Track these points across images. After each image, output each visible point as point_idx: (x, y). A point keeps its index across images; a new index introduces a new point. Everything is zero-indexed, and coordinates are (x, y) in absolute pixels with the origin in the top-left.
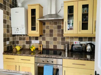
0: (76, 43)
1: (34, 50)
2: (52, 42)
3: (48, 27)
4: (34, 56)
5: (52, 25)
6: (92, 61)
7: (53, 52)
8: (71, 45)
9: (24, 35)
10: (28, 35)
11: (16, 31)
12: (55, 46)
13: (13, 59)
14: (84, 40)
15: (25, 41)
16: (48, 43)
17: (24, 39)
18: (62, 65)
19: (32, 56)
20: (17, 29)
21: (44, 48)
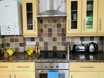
0: (78, 43)
1: (32, 53)
2: (51, 43)
3: (46, 26)
4: (35, 62)
5: (51, 23)
6: (101, 62)
7: (52, 54)
8: (72, 45)
9: (16, 35)
10: (23, 36)
11: (7, 31)
12: (55, 48)
13: (6, 67)
14: (86, 39)
15: (19, 43)
16: (46, 44)
17: (17, 40)
18: (68, 70)
19: (31, 62)
20: (8, 28)
21: (41, 50)
